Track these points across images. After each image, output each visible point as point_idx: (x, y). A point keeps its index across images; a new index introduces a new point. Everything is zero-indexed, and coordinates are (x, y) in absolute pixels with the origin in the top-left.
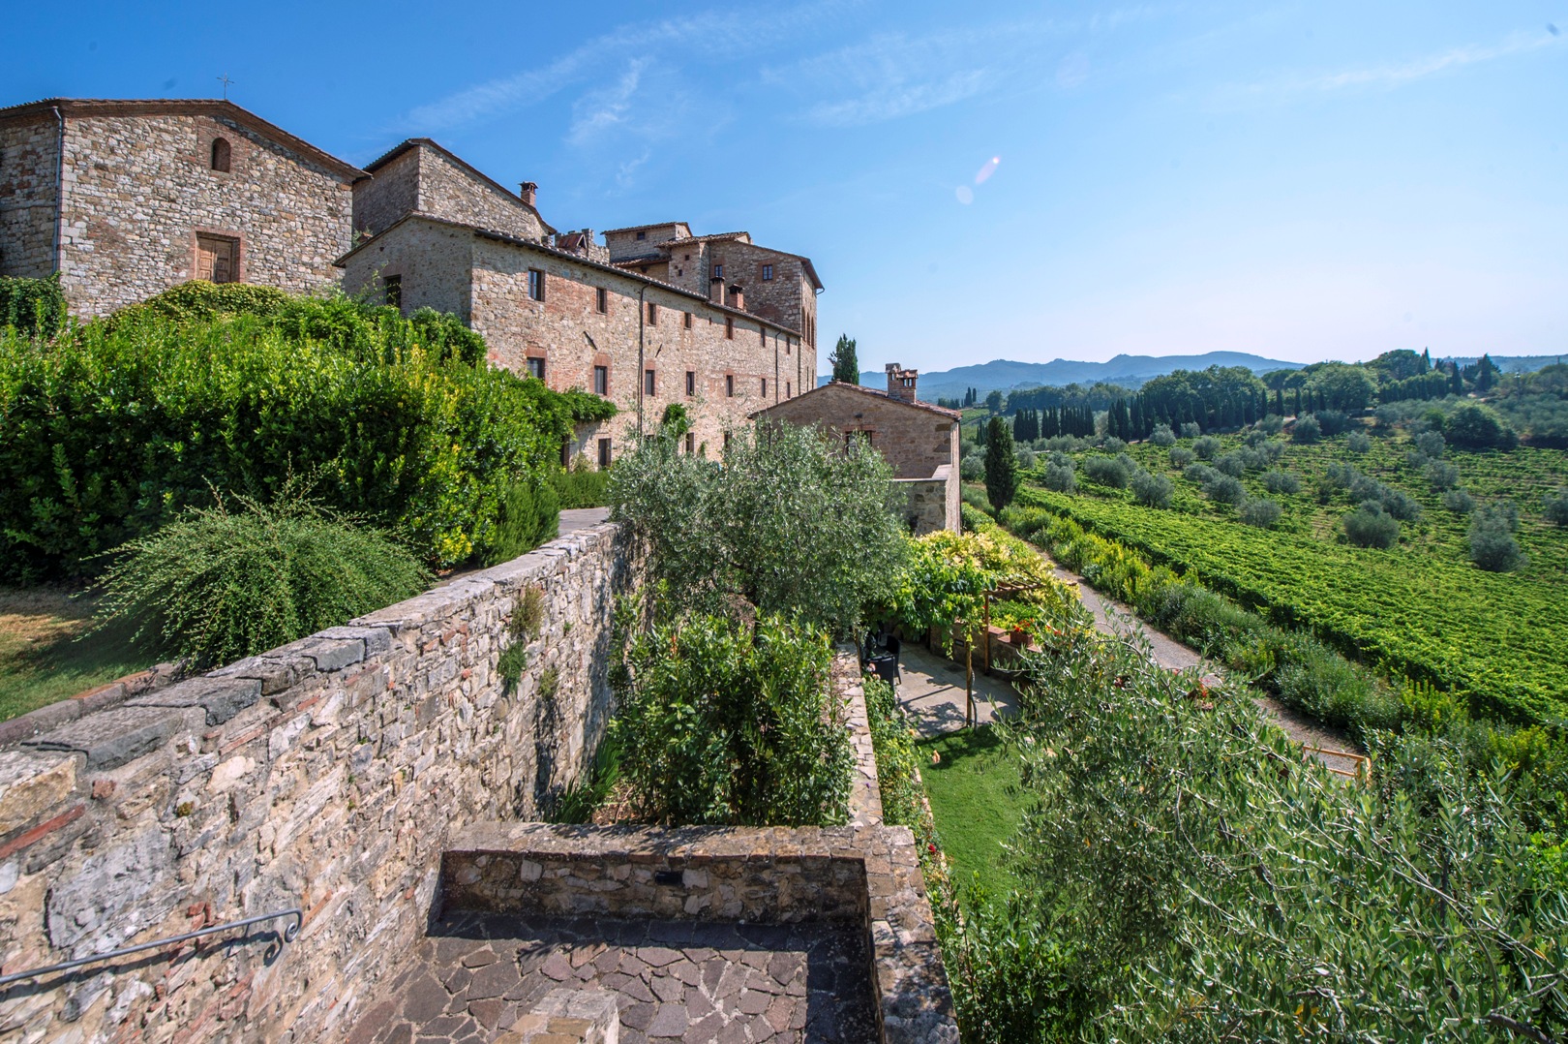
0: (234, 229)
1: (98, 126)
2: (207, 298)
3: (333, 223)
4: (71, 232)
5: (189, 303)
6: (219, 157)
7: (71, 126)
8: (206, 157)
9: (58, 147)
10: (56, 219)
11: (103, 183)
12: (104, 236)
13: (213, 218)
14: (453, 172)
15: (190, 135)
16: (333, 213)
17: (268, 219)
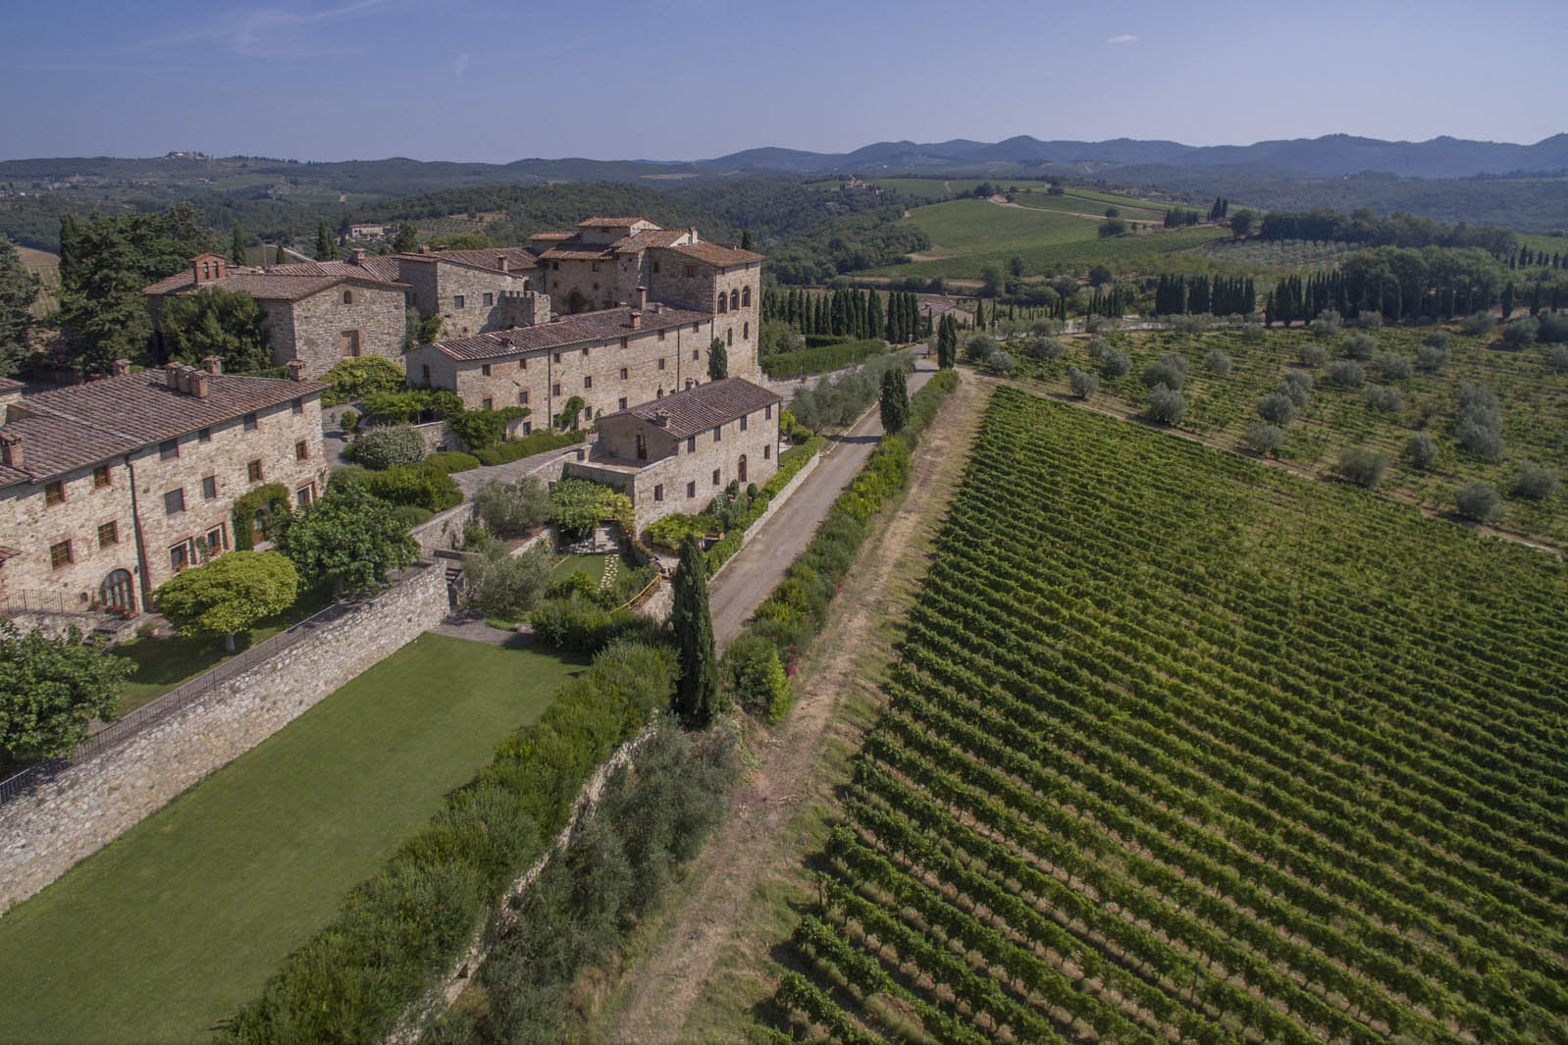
0: (356, 327)
1: (303, 302)
2: (352, 366)
3: (397, 312)
4: (299, 344)
5: (345, 369)
6: (348, 298)
7: (295, 306)
8: (342, 301)
9: (291, 313)
10: (294, 340)
11: (308, 323)
12: (310, 343)
13: (347, 324)
14: (455, 269)
15: (335, 294)
16: (396, 307)
17: (369, 319)
